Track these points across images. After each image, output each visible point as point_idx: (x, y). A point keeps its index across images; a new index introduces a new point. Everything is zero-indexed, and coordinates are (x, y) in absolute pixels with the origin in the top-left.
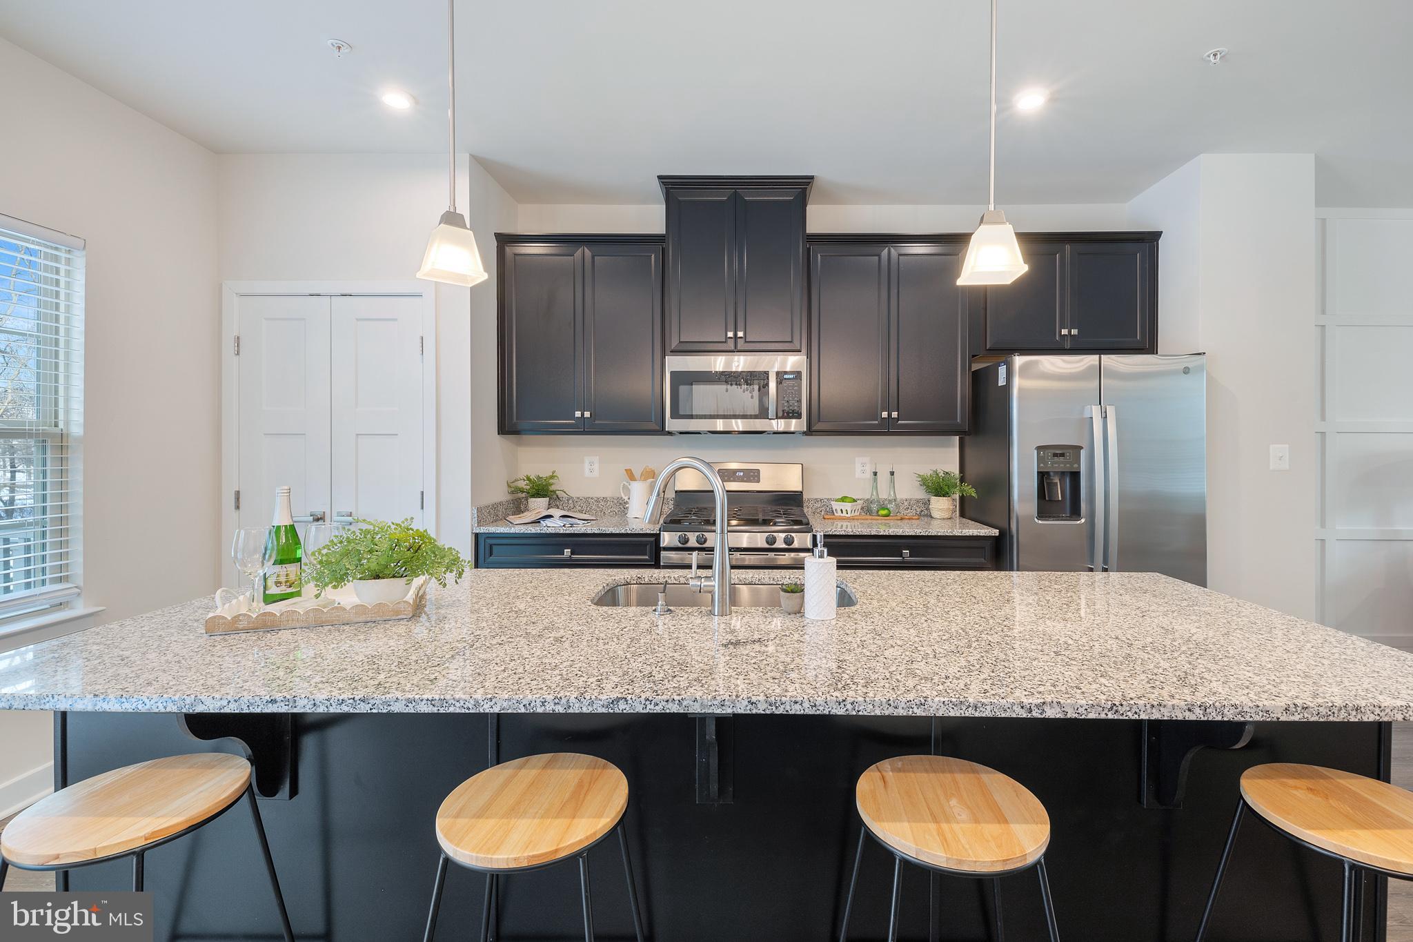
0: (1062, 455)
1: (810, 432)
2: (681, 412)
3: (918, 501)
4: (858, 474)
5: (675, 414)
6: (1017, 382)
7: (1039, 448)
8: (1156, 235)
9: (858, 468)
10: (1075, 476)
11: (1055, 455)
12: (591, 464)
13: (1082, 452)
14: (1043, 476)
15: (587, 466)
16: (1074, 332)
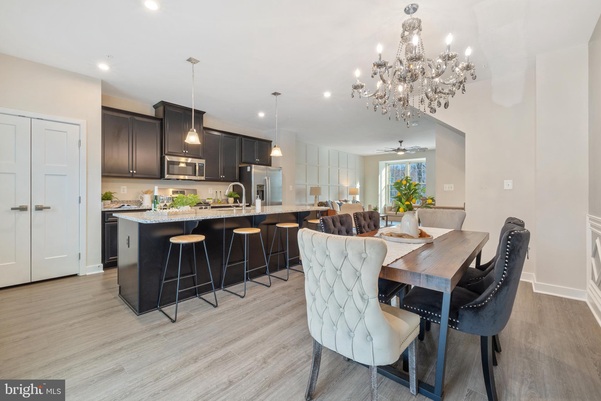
0: (261, 187)
1: (206, 180)
2: (170, 173)
3: (224, 199)
4: (209, 192)
5: (168, 173)
6: (253, 170)
7: (257, 185)
8: (272, 141)
9: (209, 191)
10: (263, 191)
11: (260, 187)
12: (124, 189)
13: (264, 186)
14: (257, 191)
15: (122, 190)
16: (258, 160)
